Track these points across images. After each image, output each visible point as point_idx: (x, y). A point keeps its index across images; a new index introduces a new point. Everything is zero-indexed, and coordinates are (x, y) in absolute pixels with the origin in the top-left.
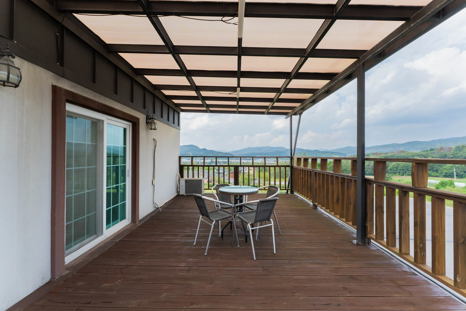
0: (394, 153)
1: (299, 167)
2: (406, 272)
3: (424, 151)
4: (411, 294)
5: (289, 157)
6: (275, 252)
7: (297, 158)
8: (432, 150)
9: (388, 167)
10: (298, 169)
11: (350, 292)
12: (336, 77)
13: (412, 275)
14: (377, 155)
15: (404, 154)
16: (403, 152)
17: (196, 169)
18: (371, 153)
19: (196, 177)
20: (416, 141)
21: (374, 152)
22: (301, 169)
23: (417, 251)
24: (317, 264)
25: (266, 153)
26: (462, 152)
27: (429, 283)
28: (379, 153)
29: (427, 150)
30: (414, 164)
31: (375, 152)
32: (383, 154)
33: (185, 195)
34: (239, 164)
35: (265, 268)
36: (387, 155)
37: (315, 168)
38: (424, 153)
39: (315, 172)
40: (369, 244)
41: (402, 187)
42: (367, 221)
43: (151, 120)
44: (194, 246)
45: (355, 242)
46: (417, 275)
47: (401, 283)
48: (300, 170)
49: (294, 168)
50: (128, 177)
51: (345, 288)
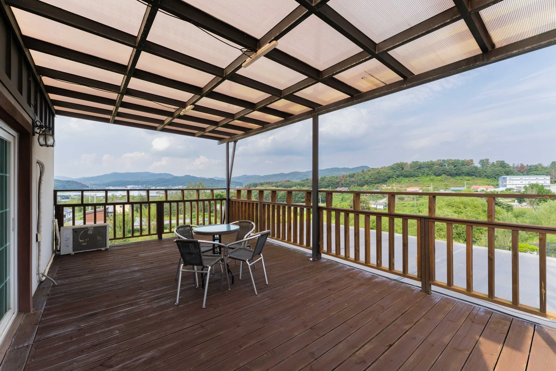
0: (282, 182)
1: (240, 199)
2: (349, 269)
3: (302, 181)
4: (359, 280)
5: (225, 189)
6: (267, 283)
7: (237, 190)
8: (307, 180)
9: (278, 196)
10: (239, 202)
11: (334, 290)
12: (291, 117)
13: (352, 270)
14: (269, 184)
15: (289, 183)
16: (289, 181)
17: (89, 209)
18: (264, 182)
19: (90, 223)
20: (296, 172)
21: (266, 181)
22: (244, 202)
23: (356, 252)
24: (302, 281)
25: (143, 182)
26: (324, 182)
27: (362, 272)
28: (271, 182)
29: (304, 179)
30: (355, 194)
31: (268, 181)
32: (274, 183)
33: (73, 253)
34: (164, 199)
35: (270, 297)
36: (277, 184)
37: (262, 200)
38: (302, 182)
39: (263, 204)
40: (320, 258)
41: (346, 211)
42: (320, 240)
43: (42, 130)
44: (178, 305)
45: (311, 259)
46: (355, 269)
47: (351, 276)
48: (242, 203)
49: (232, 201)
50: (13, 231)
51: (329, 289)
